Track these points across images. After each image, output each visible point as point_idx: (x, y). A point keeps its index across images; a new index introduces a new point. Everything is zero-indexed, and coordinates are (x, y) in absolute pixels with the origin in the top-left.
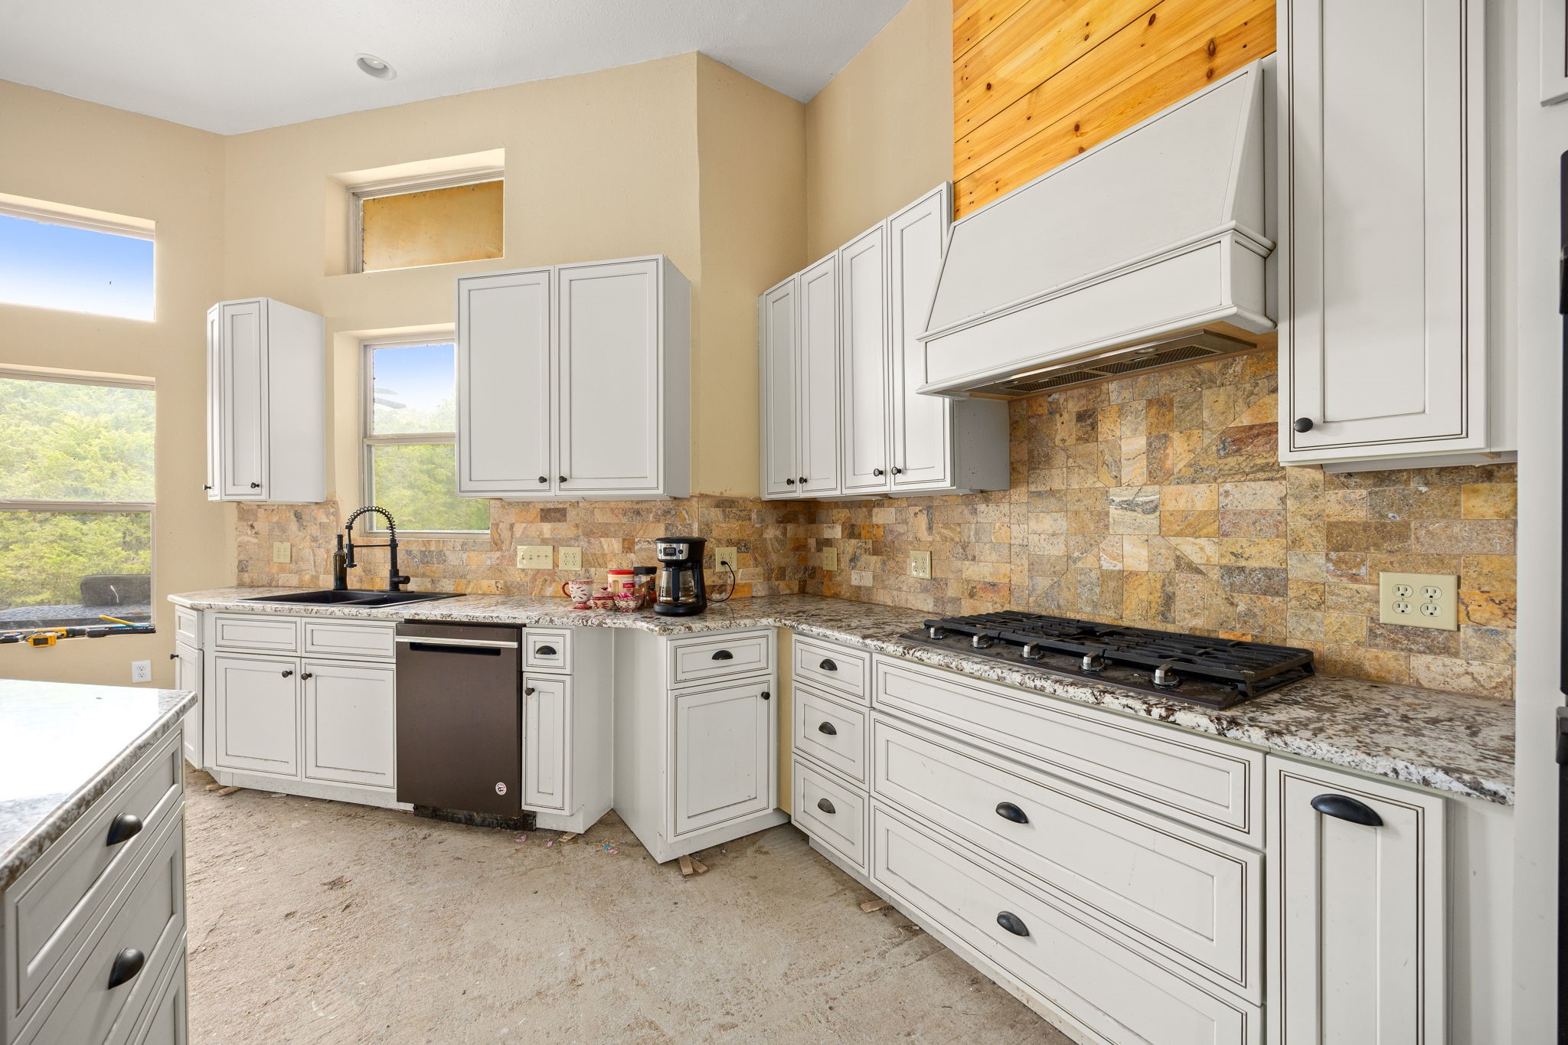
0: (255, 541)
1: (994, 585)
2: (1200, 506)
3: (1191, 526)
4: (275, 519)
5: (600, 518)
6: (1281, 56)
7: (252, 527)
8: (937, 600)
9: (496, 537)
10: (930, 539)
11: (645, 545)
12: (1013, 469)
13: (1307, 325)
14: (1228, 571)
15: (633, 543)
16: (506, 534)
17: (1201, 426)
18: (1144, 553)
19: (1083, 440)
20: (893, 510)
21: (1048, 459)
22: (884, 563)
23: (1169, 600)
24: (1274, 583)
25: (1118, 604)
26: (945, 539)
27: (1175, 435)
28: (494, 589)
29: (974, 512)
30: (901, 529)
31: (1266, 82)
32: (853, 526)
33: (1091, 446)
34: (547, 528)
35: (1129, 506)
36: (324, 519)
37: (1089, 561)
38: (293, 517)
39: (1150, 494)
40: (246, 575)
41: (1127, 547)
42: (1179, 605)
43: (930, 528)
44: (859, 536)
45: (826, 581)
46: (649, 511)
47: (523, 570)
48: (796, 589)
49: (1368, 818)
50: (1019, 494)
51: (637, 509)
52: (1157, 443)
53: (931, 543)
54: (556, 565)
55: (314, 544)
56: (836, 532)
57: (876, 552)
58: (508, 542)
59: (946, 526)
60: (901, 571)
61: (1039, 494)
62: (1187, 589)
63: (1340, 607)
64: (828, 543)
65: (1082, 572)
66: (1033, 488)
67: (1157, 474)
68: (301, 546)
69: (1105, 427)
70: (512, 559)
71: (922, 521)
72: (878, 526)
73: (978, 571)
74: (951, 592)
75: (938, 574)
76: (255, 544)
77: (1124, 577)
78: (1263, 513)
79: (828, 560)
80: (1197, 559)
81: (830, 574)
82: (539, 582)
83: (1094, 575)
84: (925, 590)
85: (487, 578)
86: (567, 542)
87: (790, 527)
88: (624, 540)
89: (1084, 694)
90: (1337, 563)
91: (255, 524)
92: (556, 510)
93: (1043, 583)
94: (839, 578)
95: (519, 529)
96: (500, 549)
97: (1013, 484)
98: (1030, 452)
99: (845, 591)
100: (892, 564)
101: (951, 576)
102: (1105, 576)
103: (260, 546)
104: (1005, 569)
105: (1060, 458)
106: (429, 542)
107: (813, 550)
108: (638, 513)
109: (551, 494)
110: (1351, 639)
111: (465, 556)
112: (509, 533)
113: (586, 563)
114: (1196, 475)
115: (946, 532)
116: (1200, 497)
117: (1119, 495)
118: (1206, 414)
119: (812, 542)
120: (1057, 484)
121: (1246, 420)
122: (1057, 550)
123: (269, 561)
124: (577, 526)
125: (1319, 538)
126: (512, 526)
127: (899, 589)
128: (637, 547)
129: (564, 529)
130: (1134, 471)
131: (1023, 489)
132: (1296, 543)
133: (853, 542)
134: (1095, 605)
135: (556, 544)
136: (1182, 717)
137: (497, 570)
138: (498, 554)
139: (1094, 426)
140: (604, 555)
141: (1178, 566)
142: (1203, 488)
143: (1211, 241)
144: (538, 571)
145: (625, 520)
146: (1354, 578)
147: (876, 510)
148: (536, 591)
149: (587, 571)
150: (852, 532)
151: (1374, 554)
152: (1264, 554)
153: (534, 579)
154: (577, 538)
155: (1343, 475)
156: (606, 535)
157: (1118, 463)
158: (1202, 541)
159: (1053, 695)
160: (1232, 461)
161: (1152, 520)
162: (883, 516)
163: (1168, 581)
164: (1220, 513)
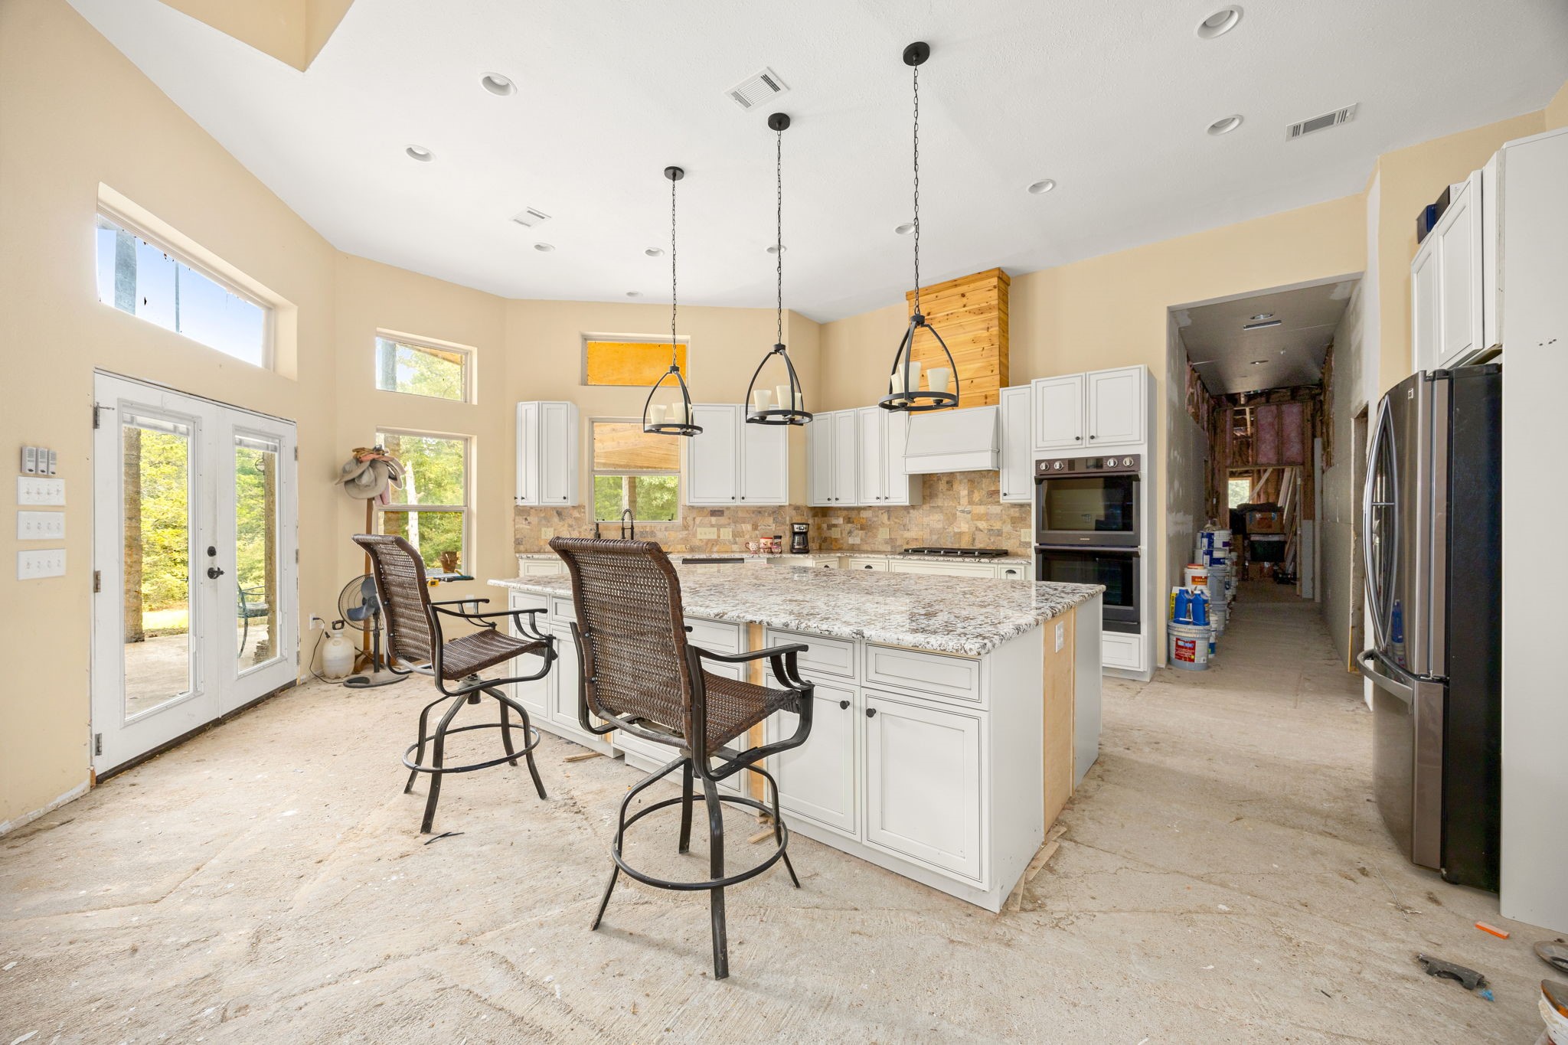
0: (528, 527)
1: (916, 539)
2: (982, 512)
3: (980, 518)
4: (543, 515)
5: (740, 514)
6: (1000, 406)
7: (526, 519)
8: (892, 547)
9: (686, 524)
10: (889, 523)
11: (763, 527)
12: (924, 498)
13: (1005, 471)
14: (989, 530)
15: (758, 526)
16: (691, 523)
17: (982, 489)
18: (967, 526)
19: (949, 490)
20: (871, 511)
21: (936, 495)
22: (866, 533)
23: (974, 539)
24: (999, 533)
25: (960, 542)
26: (896, 523)
27: (976, 491)
28: (684, 550)
29: (909, 513)
30: (875, 519)
31: (997, 410)
32: (849, 518)
33: (951, 492)
34: (713, 520)
35: (963, 512)
36: (578, 515)
37: (950, 529)
38: (555, 514)
39: (969, 508)
40: (522, 546)
41: (962, 524)
42: (977, 541)
43: (889, 519)
44: (853, 522)
45: (833, 543)
46: (765, 511)
47: (701, 540)
48: (818, 547)
49: (1014, 572)
50: (926, 507)
51: (776, 511)
52: (971, 493)
53: (890, 525)
54: (719, 537)
55: (570, 529)
56: (841, 521)
57: (862, 529)
58: (691, 527)
59: (896, 518)
60: (875, 536)
61: (933, 507)
62: (979, 536)
63: (1014, 538)
64: (835, 526)
65: (948, 533)
66: (931, 505)
67: (971, 502)
68: (561, 530)
69: (955, 486)
70: (695, 535)
71: (885, 516)
72: (863, 518)
73: (907, 535)
74: (898, 543)
75: (893, 537)
76: (528, 529)
77: (960, 534)
78: (997, 514)
79: (835, 533)
80: (981, 527)
81: (836, 540)
82: (710, 545)
83: (952, 533)
84: (887, 543)
85: (680, 544)
86: (724, 526)
87: (816, 518)
88: (753, 525)
89: (960, 559)
90: (1013, 527)
91: (528, 518)
92: (719, 511)
93: (935, 537)
94: (841, 541)
95: (698, 520)
96: (688, 530)
97: (924, 503)
98: (930, 493)
99: (845, 546)
100: (870, 534)
101: (898, 537)
102: (956, 534)
103: (531, 530)
104: (921, 533)
105: (941, 495)
106: (645, 527)
107: (825, 529)
108: (760, 512)
109: (736, 504)
110: (1015, 547)
111: (667, 534)
112: (693, 522)
113: (734, 535)
114: (981, 503)
115: (896, 520)
116: (982, 509)
117: (960, 508)
118: (983, 486)
119: (825, 526)
120: (940, 504)
121: (993, 489)
122: (940, 526)
123: (538, 539)
124: (729, 518)
125: (1009, 521)
126: (694, 519)
127: (874, 544)
128: (759, 528)
129: (722, 520)
130: (964, 501)
131: (928, 505)
132: (1004, 522)
133: (850, 525)
134: (952, 543)
135: (719, 527)
136: (982, 560)
137: (685, 540)
138: (687, 532)
139: (952, 486)
140: (743, 532)
141: (976, 530)
142: (983, 507)
143: (987, 451)
144: (709, 540)
145: (753, 516)
146: (1016, 531)
147: (862, 511)
148: (708, 549)
149: (735, 539)
150: (849, 520)
151: (1020, 525)
152: (997, 525)
153: (707, 544)
154: (729, 524)
155: (1014, 505)
156: (744, 523)
157: (959, 498)
158: (983, 522)
159: (952, 561)
160: (990, 500)
161: (969, 516)
162: (864, 514)
163: (974, 534)
164: (987, 514)
